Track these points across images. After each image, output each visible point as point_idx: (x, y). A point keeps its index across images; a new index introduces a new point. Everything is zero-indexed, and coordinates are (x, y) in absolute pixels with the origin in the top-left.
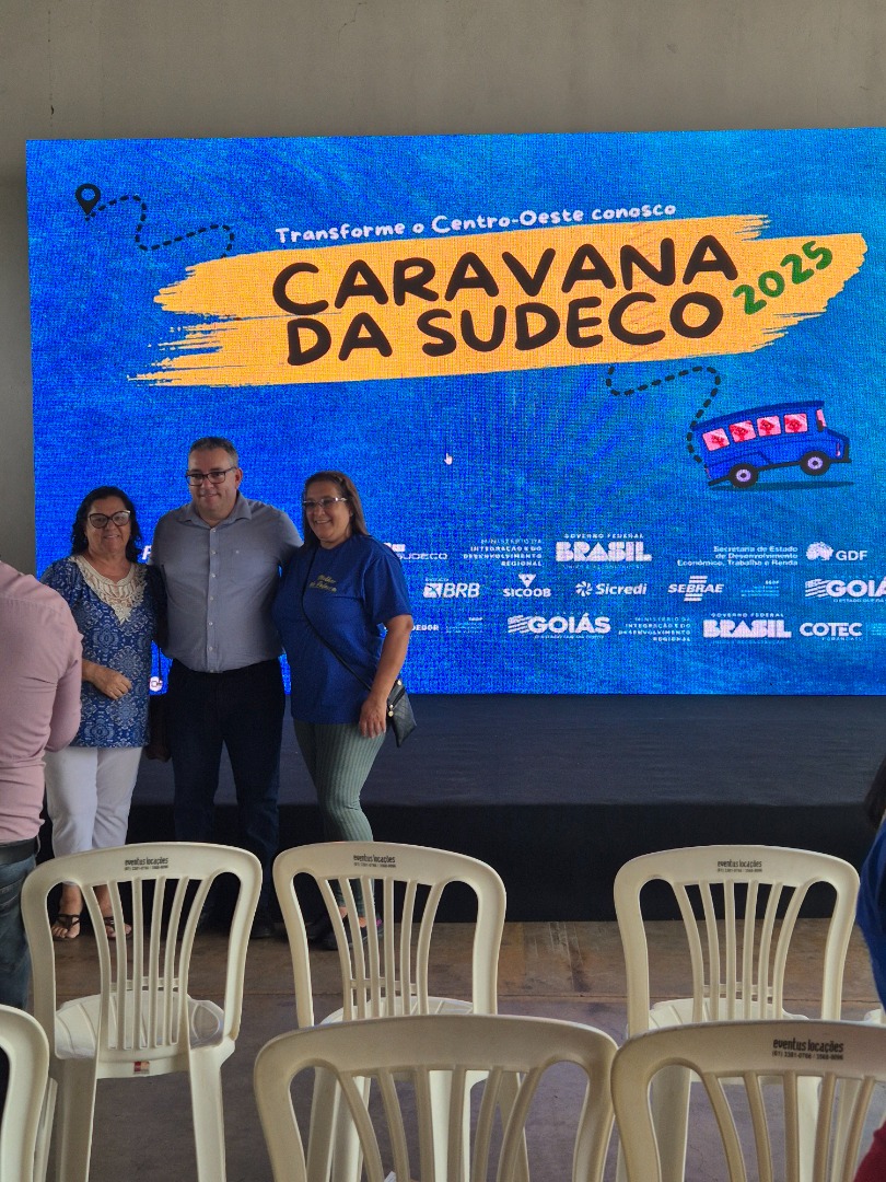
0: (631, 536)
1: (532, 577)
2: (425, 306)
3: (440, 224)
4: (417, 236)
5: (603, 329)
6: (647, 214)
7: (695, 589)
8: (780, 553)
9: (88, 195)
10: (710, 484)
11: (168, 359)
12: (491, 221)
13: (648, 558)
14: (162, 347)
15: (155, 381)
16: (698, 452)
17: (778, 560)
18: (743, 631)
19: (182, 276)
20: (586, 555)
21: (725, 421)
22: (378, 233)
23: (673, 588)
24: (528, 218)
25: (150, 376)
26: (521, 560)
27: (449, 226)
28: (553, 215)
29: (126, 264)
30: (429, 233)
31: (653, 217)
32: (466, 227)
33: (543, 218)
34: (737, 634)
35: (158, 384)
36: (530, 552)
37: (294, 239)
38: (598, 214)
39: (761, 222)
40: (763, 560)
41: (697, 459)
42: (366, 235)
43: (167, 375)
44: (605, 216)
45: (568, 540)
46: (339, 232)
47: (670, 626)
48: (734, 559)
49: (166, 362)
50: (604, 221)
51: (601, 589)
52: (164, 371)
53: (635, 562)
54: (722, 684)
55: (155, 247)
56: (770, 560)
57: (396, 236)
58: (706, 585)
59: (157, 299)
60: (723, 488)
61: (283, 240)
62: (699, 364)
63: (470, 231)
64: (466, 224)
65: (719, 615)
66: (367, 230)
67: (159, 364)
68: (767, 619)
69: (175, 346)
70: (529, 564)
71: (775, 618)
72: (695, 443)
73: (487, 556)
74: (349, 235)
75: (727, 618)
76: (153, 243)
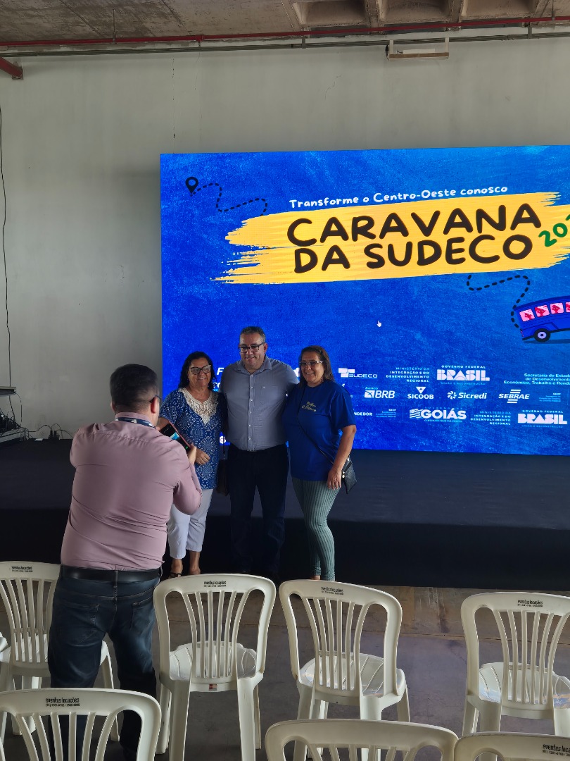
0: (478, 367)
1: (424, 388)
2: (369, 241)
3: (377, 198)
4: (365, 204)
5: (466, 254)
6: (492, 192)
7: (514, 396)
8: (561, 378)
9: (192, 183)
10: (523, 339)
11: (232, 269)
12: (405, 196)
13: (488, 379)
14: (229, 263)
15: (225, 281)
16: (517, 322)
17: (561, 382)
18: (540, 420)
19: (240, 225)
20: (454, 377)
21: (533, 306)
22: (344, 203)
23: (501, 396)
24: (426, 194)
25: (222, 278)
26: (417, 379)
27: (383, 198)
28: (439, 193)
29: (211, 219)
30: (372, 203)
31: (494, 194)
32: (392, 199)
33: (434, 194)
34: (536, 422)
35: (227, 282)
36: (423, 375)
37: (299, 206)
38: (464, 192)
39: (555, 197)
40: (552, 382)
41: (516, 326)
42: (338, 203)
43: (231, 278)
44: (468, 193)
45: (444, 369)
46: (323, 202)
47: (499, 416)
48: (536, 381)
49: (231, 271)
50: (467, 196)
51: (462, 395)
52: (230, 276)
53: (480, 381)
54: (527, 449)
55: (226, 210)
56: (556, 382)
57: (353, 204)
58: (520, 394)
59: (227, 238)
60: (532, 342)
61: (293, 206)
62: (518, 274)
63: (394, 201)
64: (392, 198)
65: (527, 411)
66: (338, 201)
67: (227, 272)
68: (554, 414)
69: (236, 263)
70: (422, 381)
71: (558, 414)
72: (515, 317)
73: (399, 376)
74: (328, 204)
75: (531, 413)
76: (225, 208)
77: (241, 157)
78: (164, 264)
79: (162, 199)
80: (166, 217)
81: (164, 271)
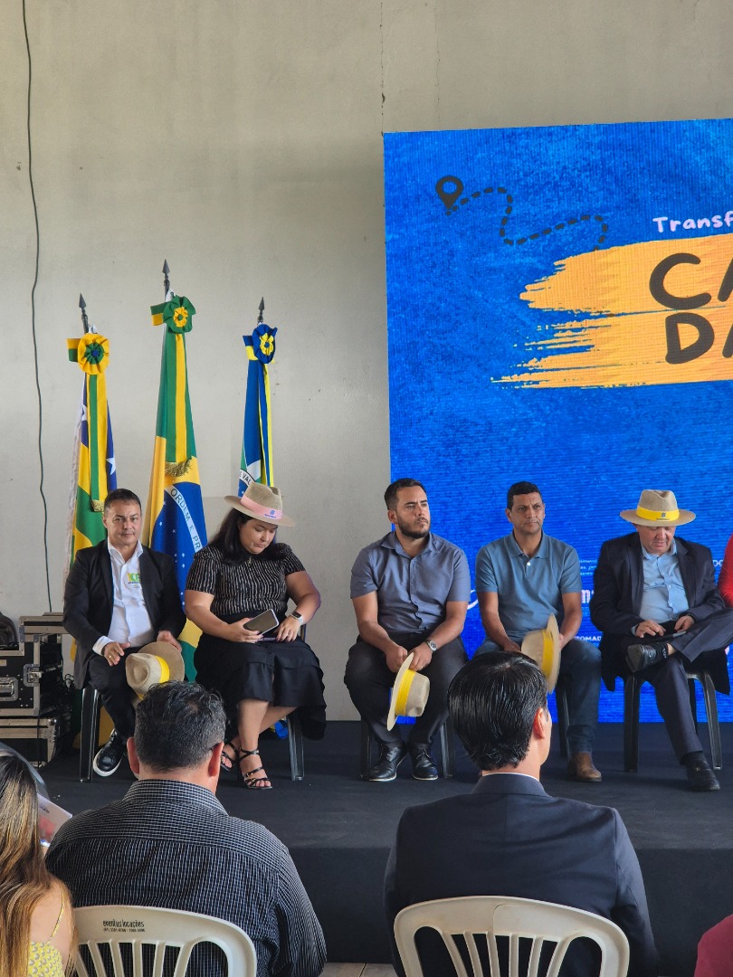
9: (450, 188)
11: (535, 359)
14: (528, 347)
15: (522, 383)
19: (550, 271)
25: (515, 378)
29: (491, 259)
35: (526, 386)
37: (673, 229)
43: (535, 377)
46: (723, 219)
49: (533, 363)
52: (531, 372)
55: (521, 241)
59: (523, 296)
61: (661, 229)
67: (525, 365)
69: (544, 345)
76: (519, 236)
77: (550, 134)
78: (393, 351)
79: (388, 223)
80: (398, 258)
81: (392, 367)
